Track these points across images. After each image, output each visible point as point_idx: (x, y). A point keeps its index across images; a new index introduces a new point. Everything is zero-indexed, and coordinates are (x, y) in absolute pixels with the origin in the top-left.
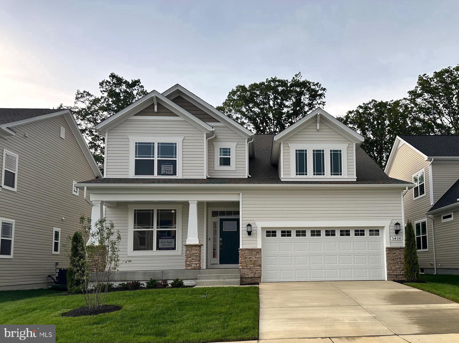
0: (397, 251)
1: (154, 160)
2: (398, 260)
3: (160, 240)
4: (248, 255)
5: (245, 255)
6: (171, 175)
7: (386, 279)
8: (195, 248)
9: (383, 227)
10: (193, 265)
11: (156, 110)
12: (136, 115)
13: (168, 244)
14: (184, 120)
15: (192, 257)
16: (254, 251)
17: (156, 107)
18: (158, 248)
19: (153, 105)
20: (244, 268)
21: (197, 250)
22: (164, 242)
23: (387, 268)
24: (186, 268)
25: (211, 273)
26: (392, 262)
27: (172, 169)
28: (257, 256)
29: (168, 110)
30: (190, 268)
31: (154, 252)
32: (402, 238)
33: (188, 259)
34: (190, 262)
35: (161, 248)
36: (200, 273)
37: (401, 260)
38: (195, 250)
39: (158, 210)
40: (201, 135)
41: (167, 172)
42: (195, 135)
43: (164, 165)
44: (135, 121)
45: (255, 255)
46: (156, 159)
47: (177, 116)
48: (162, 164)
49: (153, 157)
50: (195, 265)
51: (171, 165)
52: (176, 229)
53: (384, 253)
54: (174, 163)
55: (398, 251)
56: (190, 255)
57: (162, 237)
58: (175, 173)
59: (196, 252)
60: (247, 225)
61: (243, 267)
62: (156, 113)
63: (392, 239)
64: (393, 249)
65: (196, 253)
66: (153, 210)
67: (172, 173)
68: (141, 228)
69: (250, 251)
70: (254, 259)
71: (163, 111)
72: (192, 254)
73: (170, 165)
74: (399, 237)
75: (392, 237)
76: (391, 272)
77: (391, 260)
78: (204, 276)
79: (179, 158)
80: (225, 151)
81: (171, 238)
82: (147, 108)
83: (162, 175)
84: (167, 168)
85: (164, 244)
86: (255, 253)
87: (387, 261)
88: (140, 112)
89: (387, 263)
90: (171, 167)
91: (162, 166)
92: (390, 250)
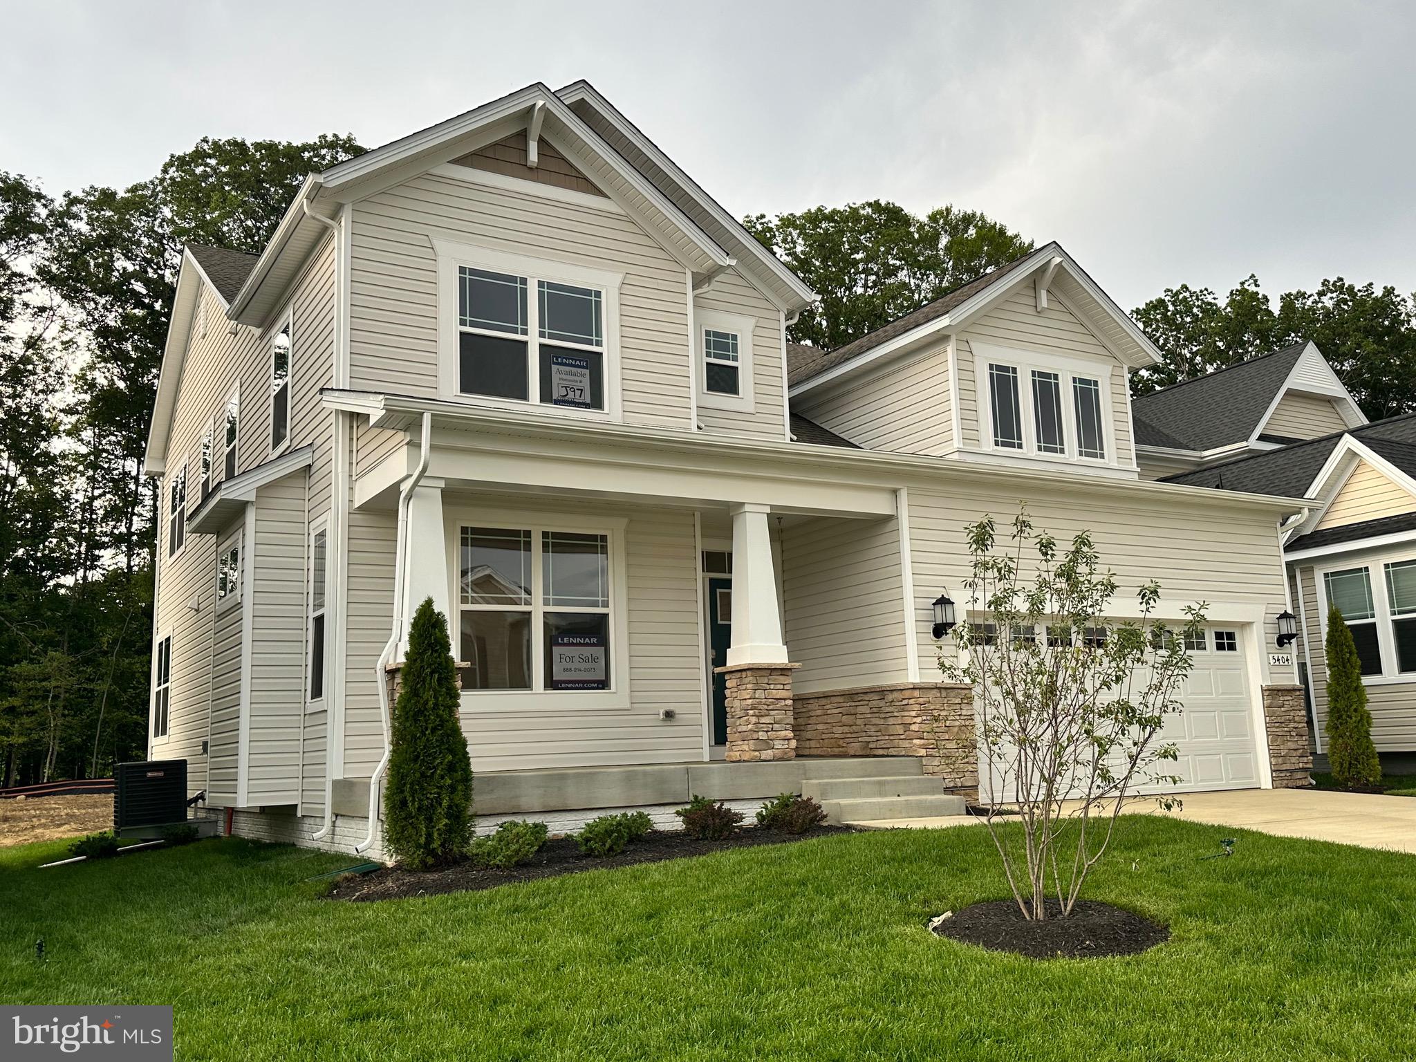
0: (1286, 698)
1: (527, 342)
2: (1292, 725)
3: (556, 650)
4: (938, 707)
5: (932, 708)
6: (587, 406)
7: (1266, 781)
8: (782, 679)
9: (1245, 625)
10: (776, 742)
11: (533, 156)
12: (459, 161)
13: (583, 666)
14: (623, 213)
15: (772, 713)
16: (953, 694)
17: (533, 148)
18: (552, 683)
19: (523, 136)
20: (931, 756)
21: (786, 687)
22: (572, 656)
23: (1270, 750)
24: (757, 753)
25: (839, 774)
26: (1280, 731)
27: (586, 383)
28: (964, 712)
29: (571, 166)
30: (768, 754)
31: (538, 697)
32: (1291, 657)
33: (763, 720)
34: (767, 731)
35: (561, 682)
36: (805, 774)
37: (1296, 725)
38: (782, 687)
39: (545, 535)
40: (679, 277)
41: (571, 395)
42: (658, 274)
43: (561, 368)
44: (454, 182)
45: (959, 706)
46: (534, 341)
47: (601, 193)
48: (554, 363)
49: (525, 332)
50: (781, 742)
51: (584, 371)
52: (609, 611)
53: (1254, 703)
54: (593, 363)
55: (1290, 698)
56: (766, 707)
57: (562, 640)
58: (596, 401)
59: (785, 694)
60: (934, 601)
61: (931, 752)
62: (530, 168)
63: (1272, 662)
64: (1278, 691)
65: (785, 699)
66: (528, 534)
67: (588, 401)
68: (490, 600)
69: (944, 694)
70: (957, 723)
71: (553, 165)
72: (773, 704)
73: (579, 370)
74: (1285, 656)
75: (1271, 656)
76: (1280, 760)
77: (1277, 725)
78: (840, 783)
79: (610, 349)
80: (721, 343)
81: (593, 645)
82: (496, 144)
83: (557, 402)
84: (570, 381)
85: (570, 665)
86: (958, 701)
87: (1267, 728)
88: (473, 154)
89: (1268, 735)
90: (583, 375)
91: (554, 368)
92: (1273, 693)
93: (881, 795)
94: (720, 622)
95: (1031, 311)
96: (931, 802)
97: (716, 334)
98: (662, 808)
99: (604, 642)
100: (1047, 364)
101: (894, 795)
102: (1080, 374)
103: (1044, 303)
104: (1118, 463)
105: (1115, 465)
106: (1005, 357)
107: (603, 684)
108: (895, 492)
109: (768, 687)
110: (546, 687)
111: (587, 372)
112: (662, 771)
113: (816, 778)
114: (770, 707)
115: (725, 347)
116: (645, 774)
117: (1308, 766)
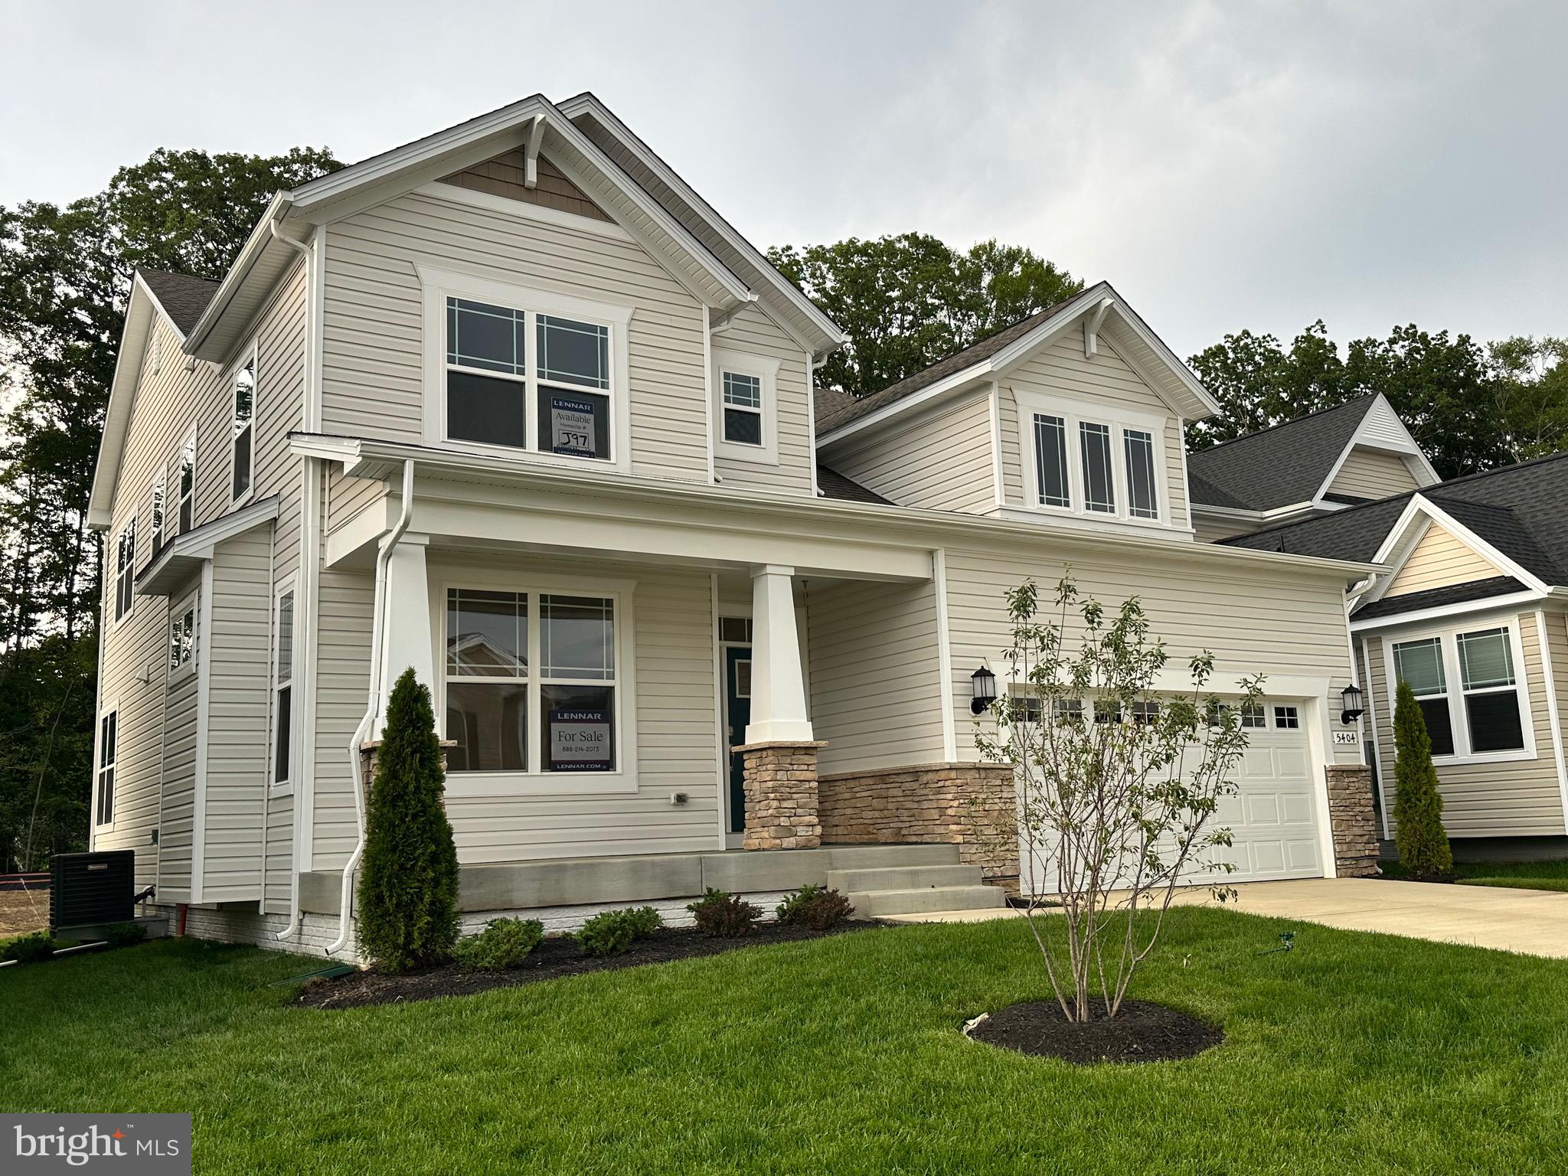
0: (1351, 780)
1: (523, 383)
2: (1358, 809)
3: (555, 729)
4: (976, 789)
5: (970, 790)
6: (591, 455)
7: (1329, 869)
8: (807, 759)
9: (1307, 700)
10: (799, 829)
11: (532, 176)
12: (446, 180)
13: (585, 744)
14: (633, 241)
15: (795, 796)
16: (992, 774)
17: (532, 167)
18: (550, 764)
19: (520, 153)
20: (968, 842)
21: (811, 768)
22: (573, 733)
23: (1333, 836)
24: (778, 841)
25: (868, 863)
26: (1344, 816)
27: (590, 430)
28: (1005, 795)
29: (574, 187)
30: (790, 842)
31: (534, 779)
32: (1357, 735)
33: (785, 804)
34: (789, 817)
35: (560, 763)
36: (831, 864)
37: (1361, 809)
38: (806, 767)
39: (543, 598)
40: (694, 314)
41: (573, 443)
42: (671, 309)
43: (561, 411)
44: (442, 203)
45: (998, 789)
46: (532, 381)
47: (608, 219)
48: (555, 407)
49: (521, 372)
50: (805, 828)
51: (587, 416)
52: (616, 683)
53: (1317, 785)
54: (600, 407)
55: (1355, 780)
56: (788, 790)
57: (562, 716)
58: (602, 450)
59: (809, 775)
60: (973, 673)
61: (968, 838)
62: (529, 189)
63: (1336, 740)
64: (1343, 771)
65: (809, 781)
66: (524, 597)
67: (593, 450)
68: (482, 672)
69: (983, 775)
70: (997, 807)
71: (553, 185)
72: (796, 786)
73: (583, 415)
74: (1350, 734)
75: (1335, 734)
76: (1345, 847)
77: (1341, 808)
78: (869, 873)
79: (617, 390)
80: (741, 387)
81: (597, 721)
82: (490, 161)
83: (557, 450)
84: (572, 426)
85: (569, 744)
86: (999, 782)
87: (1331, 812)
88: (464, 172)
89: (1332, 820)
90: (587, 421)
91: (554, 412)
92: (1337, 775)
93: (915, 885)
94: (738, 696)
95: (1080, 357)
96: (968, 893)
97: (736, 377)
98: (672, 902)
99: (608, 718)
100: (1096, 414)
101: (927, 886)
102: (1132, 426)
103: (1093, 348)
104: (1172, 523)
105: (1169, 526)
106: (1051, 406)
107: (608, 765)
108: (931, 553)
109: (791, 768)
110: (544, 768)
111: (591, 417)
112: (673, 861)
113: (843, 868)
114: (793, 790)
115: (746, 391)
116: (653, 864)
117: (1375, 853)
